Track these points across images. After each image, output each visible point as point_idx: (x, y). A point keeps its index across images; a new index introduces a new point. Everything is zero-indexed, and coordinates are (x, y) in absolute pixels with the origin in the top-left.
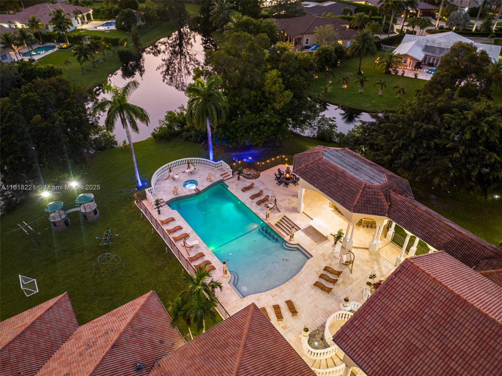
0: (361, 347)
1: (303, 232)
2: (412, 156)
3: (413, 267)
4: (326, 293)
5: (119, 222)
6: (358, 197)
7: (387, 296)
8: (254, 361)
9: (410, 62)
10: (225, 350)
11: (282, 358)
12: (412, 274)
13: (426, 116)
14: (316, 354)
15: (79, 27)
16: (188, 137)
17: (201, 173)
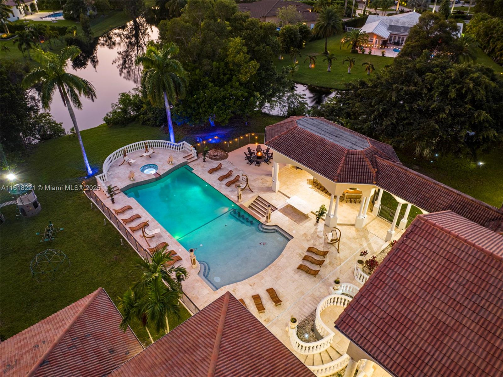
0: (373, 332)
1: (281, 212)
2: (394, 121)
3: (427, 225)
4: (312, 276)
5: (65, 215)
6: (341, 165)
7: (400, 264)
8: (234, 365)
9: (376, 41)
10: (195, 354)
11: (270, 357)
12: (427, 234)
13: (406, 78)
14: (307, 349)
15: (22, 17)
16: (145, 121)
17: (161, 156)
